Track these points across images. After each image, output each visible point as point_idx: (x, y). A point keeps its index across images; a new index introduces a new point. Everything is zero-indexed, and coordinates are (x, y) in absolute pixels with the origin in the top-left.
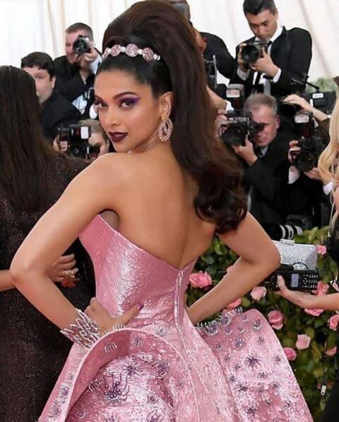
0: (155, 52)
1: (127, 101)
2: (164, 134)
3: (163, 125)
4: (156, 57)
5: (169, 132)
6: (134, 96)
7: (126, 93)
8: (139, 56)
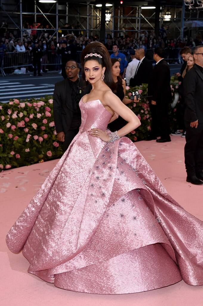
0: (101, 56)
1: (96, 69)
2: (102, 79)
3: (102, 76)
4: (101, 57)
5: (103, 78)
6: (98, 68)
7: (96, 67)
8: (98, 56)
